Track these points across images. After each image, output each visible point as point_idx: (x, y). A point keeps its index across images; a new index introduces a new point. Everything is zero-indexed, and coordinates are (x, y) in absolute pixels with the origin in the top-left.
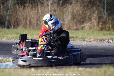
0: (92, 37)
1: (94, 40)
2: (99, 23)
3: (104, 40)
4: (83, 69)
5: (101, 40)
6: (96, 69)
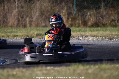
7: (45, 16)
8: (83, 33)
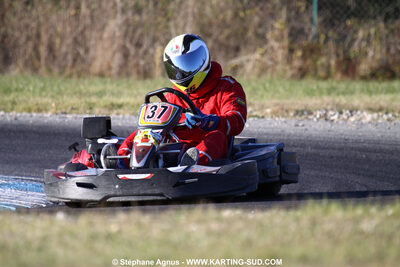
0: (270, 102)
1: (275, 114)
2: (291, 51)
3: (310, 113)
4: (238, 212)
6: (282, 213)
8: (343, 100)
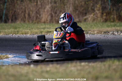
0: (96, 30)
1: (98, 33)
3: (109, 32)
5: (105, 32)
6: (100, 63)
7: (79, 11)
